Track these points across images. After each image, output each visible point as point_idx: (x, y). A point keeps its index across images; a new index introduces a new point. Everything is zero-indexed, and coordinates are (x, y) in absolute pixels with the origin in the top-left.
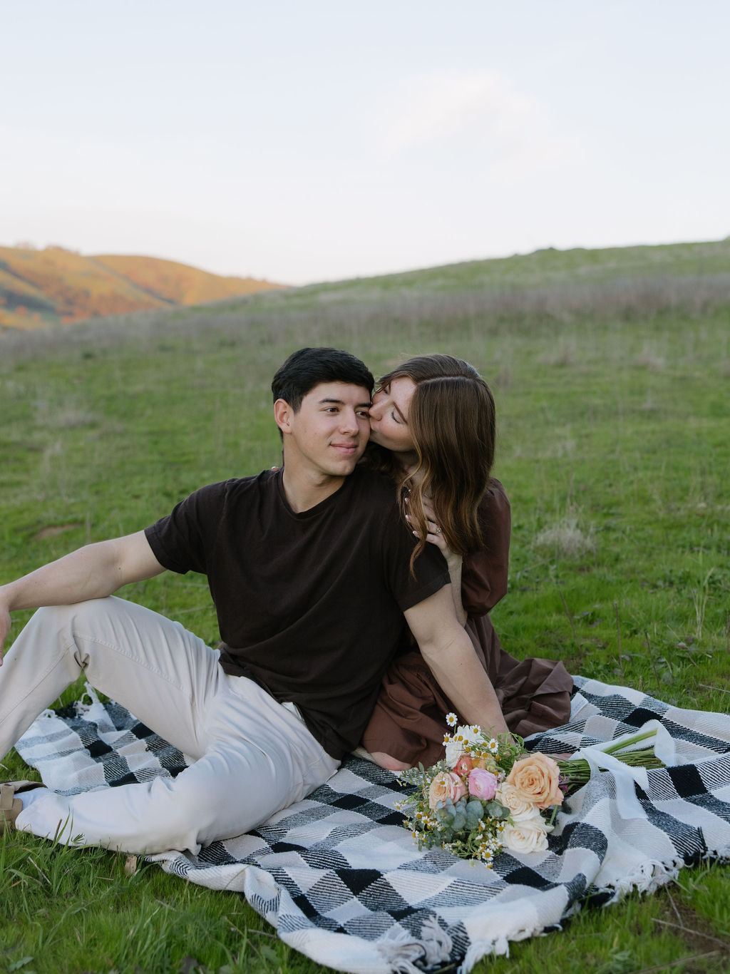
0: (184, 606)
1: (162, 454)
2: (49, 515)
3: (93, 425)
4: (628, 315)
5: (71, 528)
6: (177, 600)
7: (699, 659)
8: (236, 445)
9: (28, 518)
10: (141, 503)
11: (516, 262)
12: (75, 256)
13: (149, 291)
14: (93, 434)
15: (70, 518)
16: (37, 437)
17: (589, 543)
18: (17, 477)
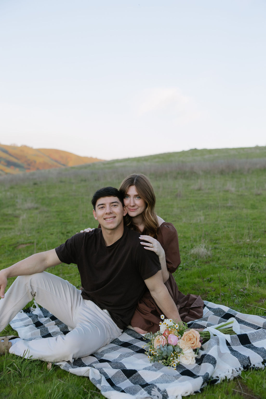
0: (68, 273)
1: (61, 219)
2: (22, 240)
3: (37, 209)
4: (222, 173)
5: (29, 245)
6: (66, 271)
7: (248, 295)
8: (86, 216)
9: (14, 241)
10: (53, 237)
11: (183, 153)
12: (31, 149)
13: (56, 161)
14: (37, 211)
15: (29, 241)
16: (18, 212)
17: (209, 253)
18: (10, 227)
